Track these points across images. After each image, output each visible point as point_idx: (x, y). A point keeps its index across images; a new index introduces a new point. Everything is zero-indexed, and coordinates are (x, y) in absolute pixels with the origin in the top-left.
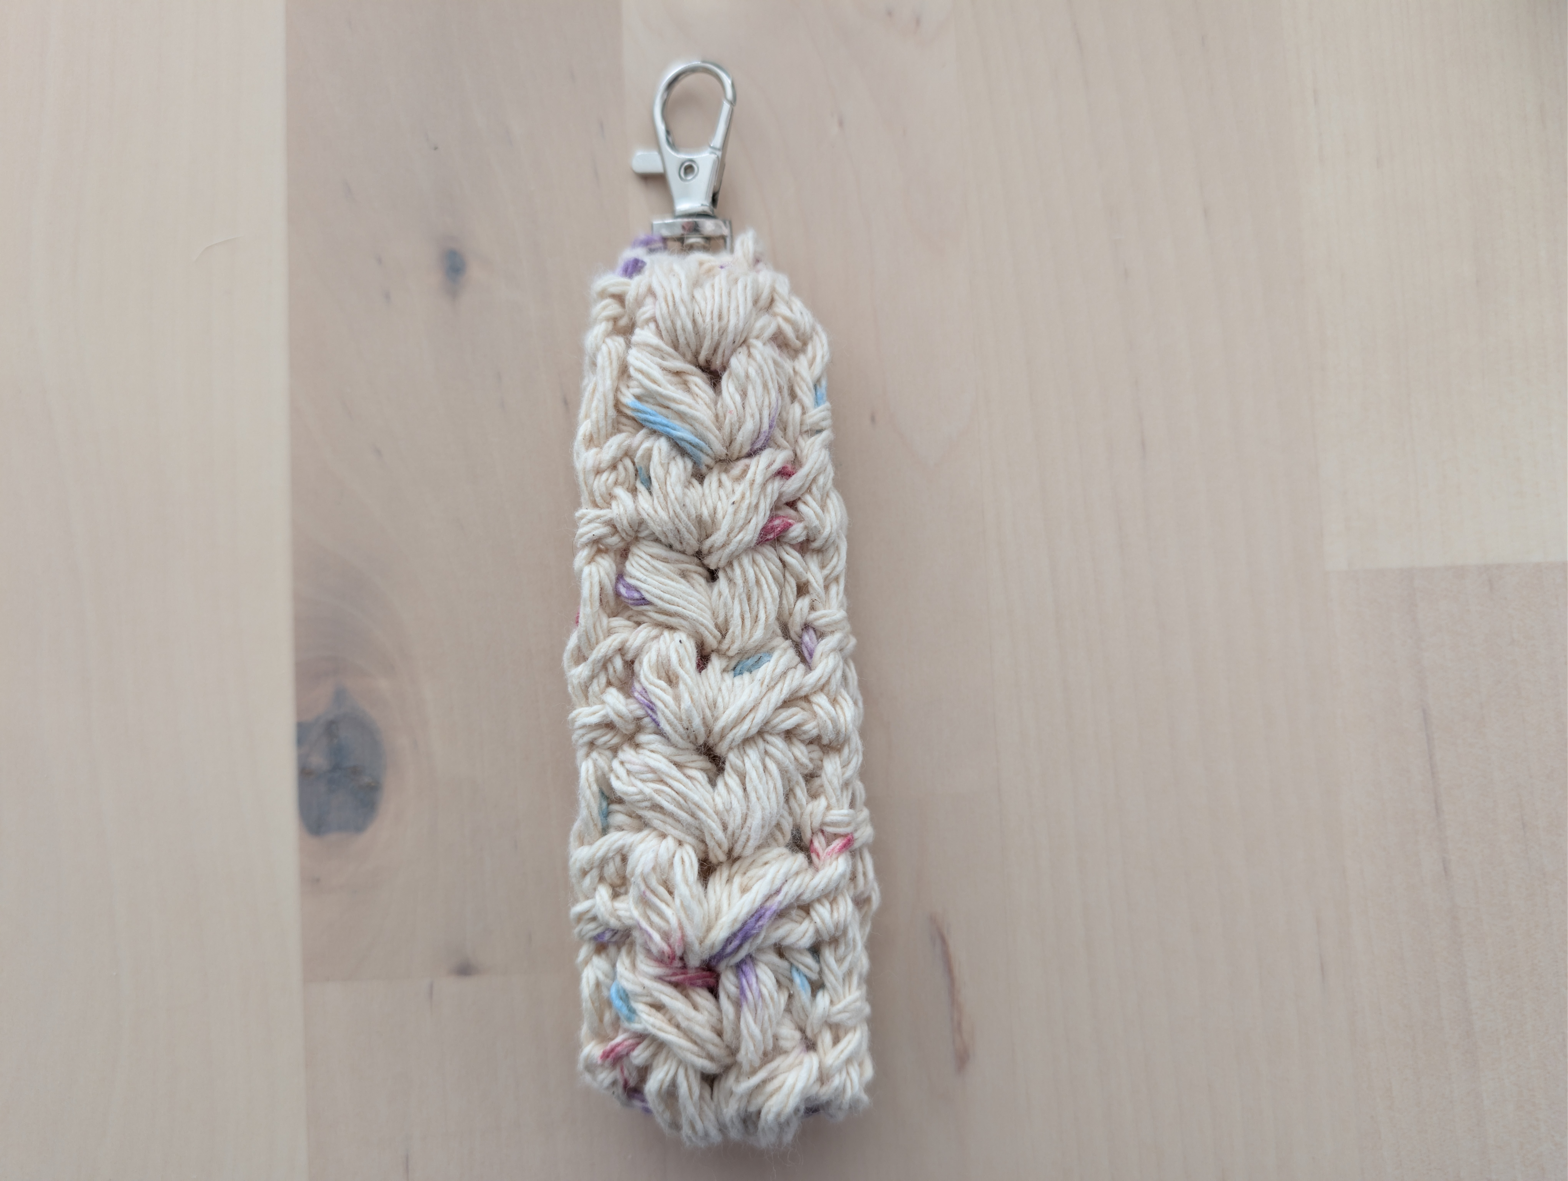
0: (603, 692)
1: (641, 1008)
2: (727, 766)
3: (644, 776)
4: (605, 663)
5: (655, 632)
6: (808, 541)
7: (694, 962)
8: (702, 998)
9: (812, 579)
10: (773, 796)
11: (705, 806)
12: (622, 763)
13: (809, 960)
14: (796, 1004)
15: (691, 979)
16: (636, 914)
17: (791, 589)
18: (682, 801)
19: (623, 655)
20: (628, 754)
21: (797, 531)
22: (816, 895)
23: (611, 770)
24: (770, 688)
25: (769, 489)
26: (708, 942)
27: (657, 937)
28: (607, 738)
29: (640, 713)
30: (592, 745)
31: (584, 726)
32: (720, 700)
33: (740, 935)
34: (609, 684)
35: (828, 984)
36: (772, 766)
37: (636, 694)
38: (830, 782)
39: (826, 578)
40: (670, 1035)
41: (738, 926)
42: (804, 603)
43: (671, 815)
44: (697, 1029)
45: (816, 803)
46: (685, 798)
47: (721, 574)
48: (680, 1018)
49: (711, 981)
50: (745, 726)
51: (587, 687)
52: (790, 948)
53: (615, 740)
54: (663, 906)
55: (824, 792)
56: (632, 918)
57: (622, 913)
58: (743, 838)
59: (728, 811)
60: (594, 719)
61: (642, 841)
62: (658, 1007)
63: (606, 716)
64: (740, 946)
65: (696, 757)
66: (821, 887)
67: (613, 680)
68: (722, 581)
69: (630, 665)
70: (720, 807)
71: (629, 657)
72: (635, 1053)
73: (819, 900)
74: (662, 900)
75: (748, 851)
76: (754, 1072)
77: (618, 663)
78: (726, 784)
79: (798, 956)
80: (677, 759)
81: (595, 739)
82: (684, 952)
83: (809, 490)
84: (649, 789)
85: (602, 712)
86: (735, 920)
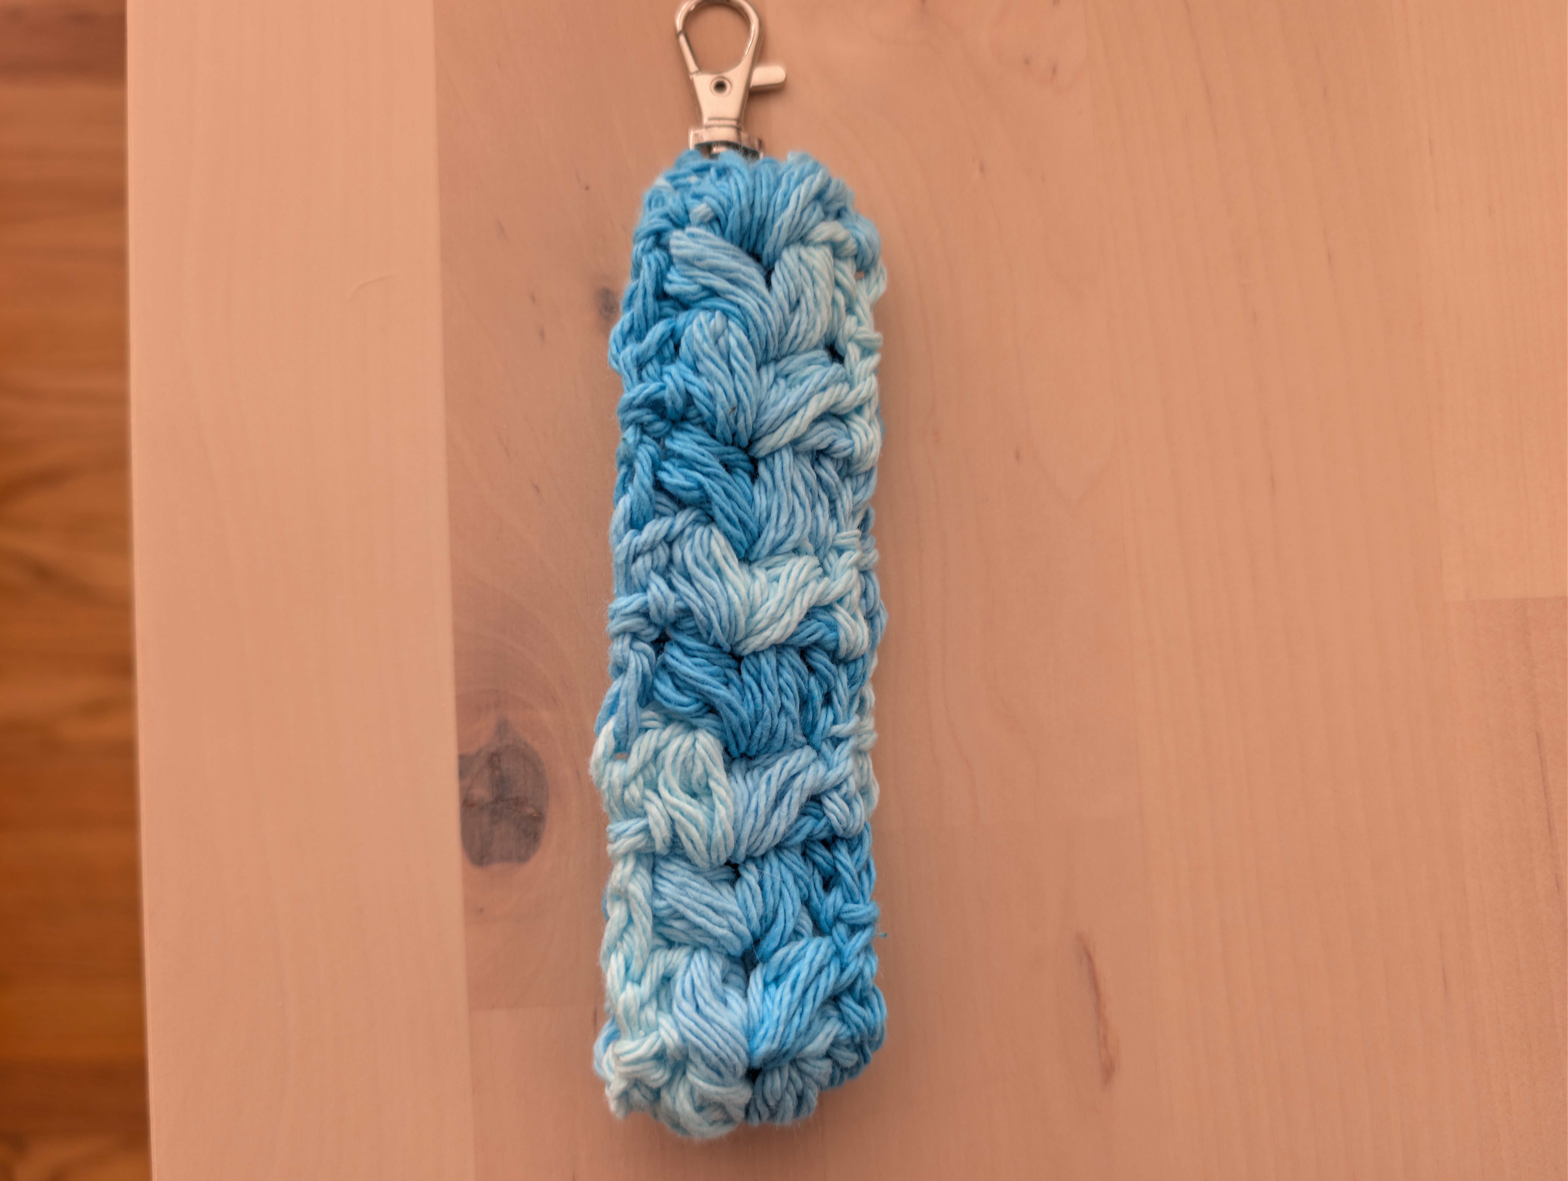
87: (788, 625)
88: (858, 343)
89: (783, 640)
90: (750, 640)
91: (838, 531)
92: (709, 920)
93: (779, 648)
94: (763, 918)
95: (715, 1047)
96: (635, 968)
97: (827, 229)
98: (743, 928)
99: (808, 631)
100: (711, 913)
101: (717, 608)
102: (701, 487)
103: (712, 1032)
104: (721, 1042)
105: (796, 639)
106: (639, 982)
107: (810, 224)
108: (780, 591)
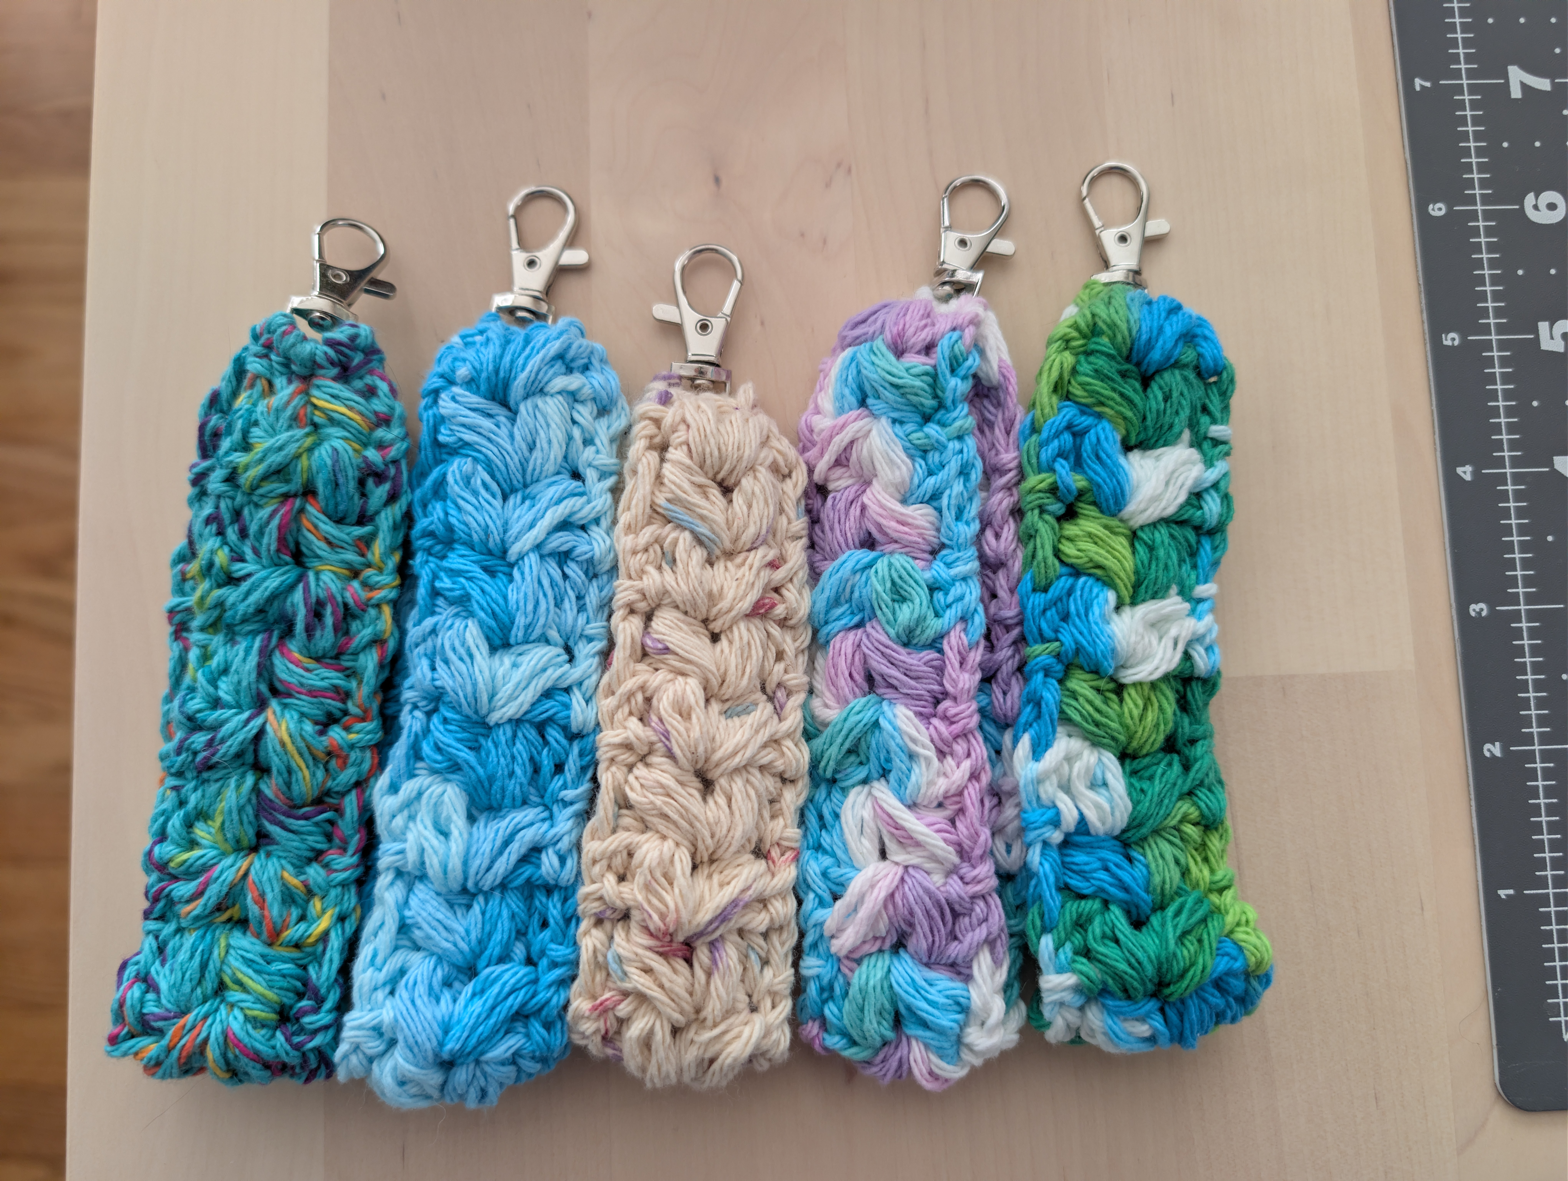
0: (625, 720)
1: (633, 972)
2: (717, 788)
3: (654, 790)
4: (630, 696)
5: (671, 676)
6: (785, 619)
7: (681, 938)
8: (681, 965)
9: (787, 649)
10: (750, 814)
11: (702, 818)
12: (637, 778)
13: (761, 942)
14: (750, 974)
15: (675, 950)
16: (640, 898)
17: (772, 655)
18: (684, 813)
19: (643, 692)
20: (640, 770)
21: (780, 610)
22: (774, 892)
23: (626, 781)
24: (757, 732)
25: (762, 574)
26: (695, 923)
27: (655, 917)
28: (627, 757)
29: (654, 738)
30: (612, 760)
31: (609, 745)
32: (717, 736)
33: (720, 919)
34: (631, 714)
35: (772, 961)
36: (752, 793)
37: (653, 724)
38: (788, 807)
39: (797, 649)
40: (655, 993)
41: (719, 911)
42: (780, 667)
43: (675, 823)
44: (677, 989)
45: (776, 822)
46: (687, 810)
47: (723, 637)
48: (665, 981)
49: (688, 954)
50: (737, 759)
51: (613, 715)
52: (750, 932)
53: (632, 759)
54: (664, 893)
55: (782, 814)
56: (635, 900)
57: (625, 896)
58: (726, 845)
59: (716, 824)
60: (617, 740)
61: (647, 841)
62: (648, 970)
63: (627, 738)
64: (717, 928)
65: (694, 779)
66: (779, 886)
67: (634, 711)
68: (724, 642)
69: (648, 700)
70: (711, 820)
71: (648, 694)
72: (621, 1006)
73: (774, 896)
74: (663, 889)
75: (728, 855)
76: (715, 1025)
77: (640, 697)
78: (716, 802)
79: (754, 938)
80: (680, 778)
81: (616, 756)
82: (676, 930)
83: (791, 580)
84: (659, 801)
85: (624, 735)
86: (718, 907)
87: (521, 705)
88: (596, 468)
89: (517, 716)
90: (492, 715)
91: (588, 623)
92: (439, 934)
93: (516, 722)
94: (480, 942)
95: (414, 1030)
96: (379, 960)
97: (561, 382)
98: (463, 945)
99: (541, 709)
100: (441, 929)
101: (463, 687)
102: (464, 588)
103: (416, 1019)
104: (420, 1028)
105: (529, 716)
106: (380, 970)
107: (546, 379)
108: (517, 676)
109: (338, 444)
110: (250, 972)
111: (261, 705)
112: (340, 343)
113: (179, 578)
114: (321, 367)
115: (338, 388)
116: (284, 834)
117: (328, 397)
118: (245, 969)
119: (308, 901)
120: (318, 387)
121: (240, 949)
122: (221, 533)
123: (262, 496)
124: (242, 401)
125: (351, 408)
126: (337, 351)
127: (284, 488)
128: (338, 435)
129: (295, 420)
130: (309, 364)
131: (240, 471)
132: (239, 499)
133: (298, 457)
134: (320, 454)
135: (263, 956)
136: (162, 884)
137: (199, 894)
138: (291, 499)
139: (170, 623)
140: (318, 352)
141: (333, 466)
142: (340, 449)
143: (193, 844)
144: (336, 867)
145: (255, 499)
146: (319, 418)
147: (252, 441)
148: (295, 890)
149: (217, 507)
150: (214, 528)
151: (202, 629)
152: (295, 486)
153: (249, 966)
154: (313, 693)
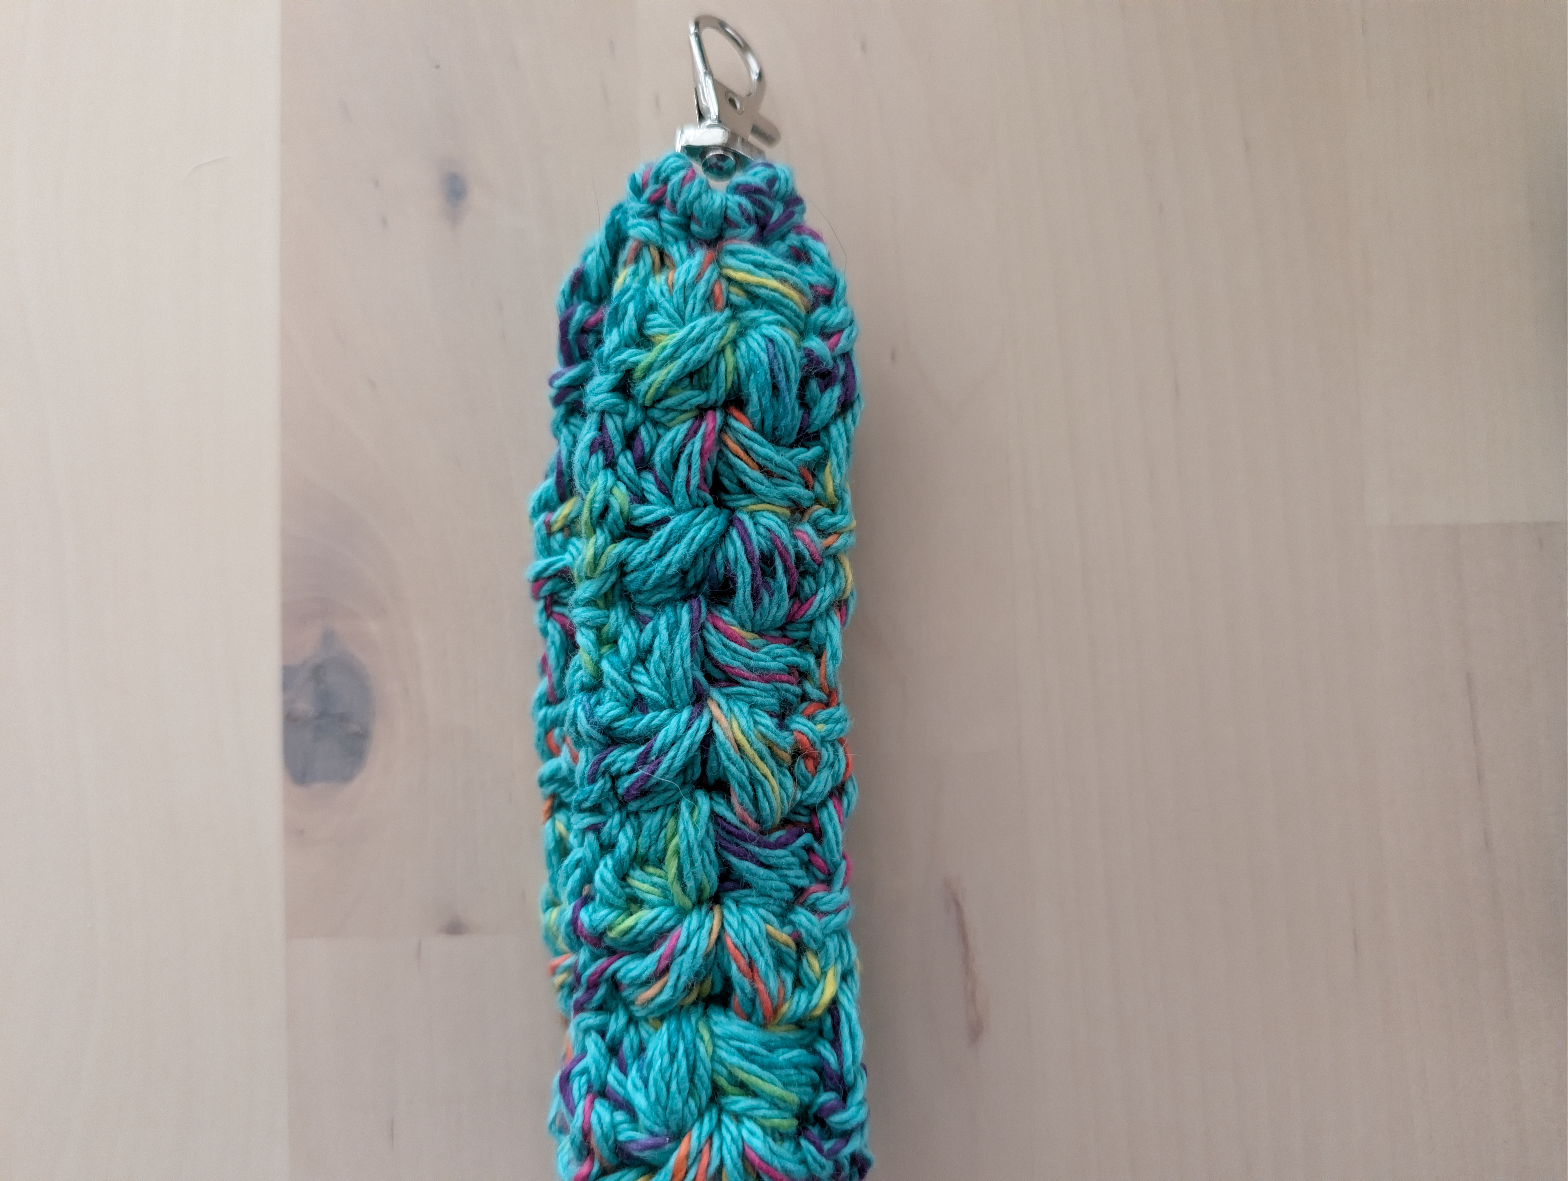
109: (775, 331)
110: (754, 1068)
111: (699, 699)
112: (758, 190)
113: (544, 532)
114: (736, 226)
115: (761, 254)
116: (762, 871)
117: (751, 267)
118: (746, 1064)
119: (799, 960)
120: (733, 253)
121: (731, 1038)
122: (611, 464)
123: (668, 410)
124: (624, 277)
125: (783, 281)
126: (754, 202)
127: (700, 398)
128: (769, 318)
129: (710, 299)
130: (719, 222)
131: (637, 374)
132: (632, 415)
133: (721, 351)
134: (749, 347)
135: (764, 1045)
136: (599, 962)
137: (662, 972)
138: (710, 412)
139: (536, 597)
140: (730, 204)
141: (771, 363)
142: (779, 338)
143: (634, 902)
144: (824, 908)
145: (656, 413)
146: (738, 297)
147: (649, 332)
148: (784, 948)
149: (601, 427)
150: (600, 457)
151: (590, 603)
152: (718, 392)
153: (753, 1062)
154: (766, 676)
